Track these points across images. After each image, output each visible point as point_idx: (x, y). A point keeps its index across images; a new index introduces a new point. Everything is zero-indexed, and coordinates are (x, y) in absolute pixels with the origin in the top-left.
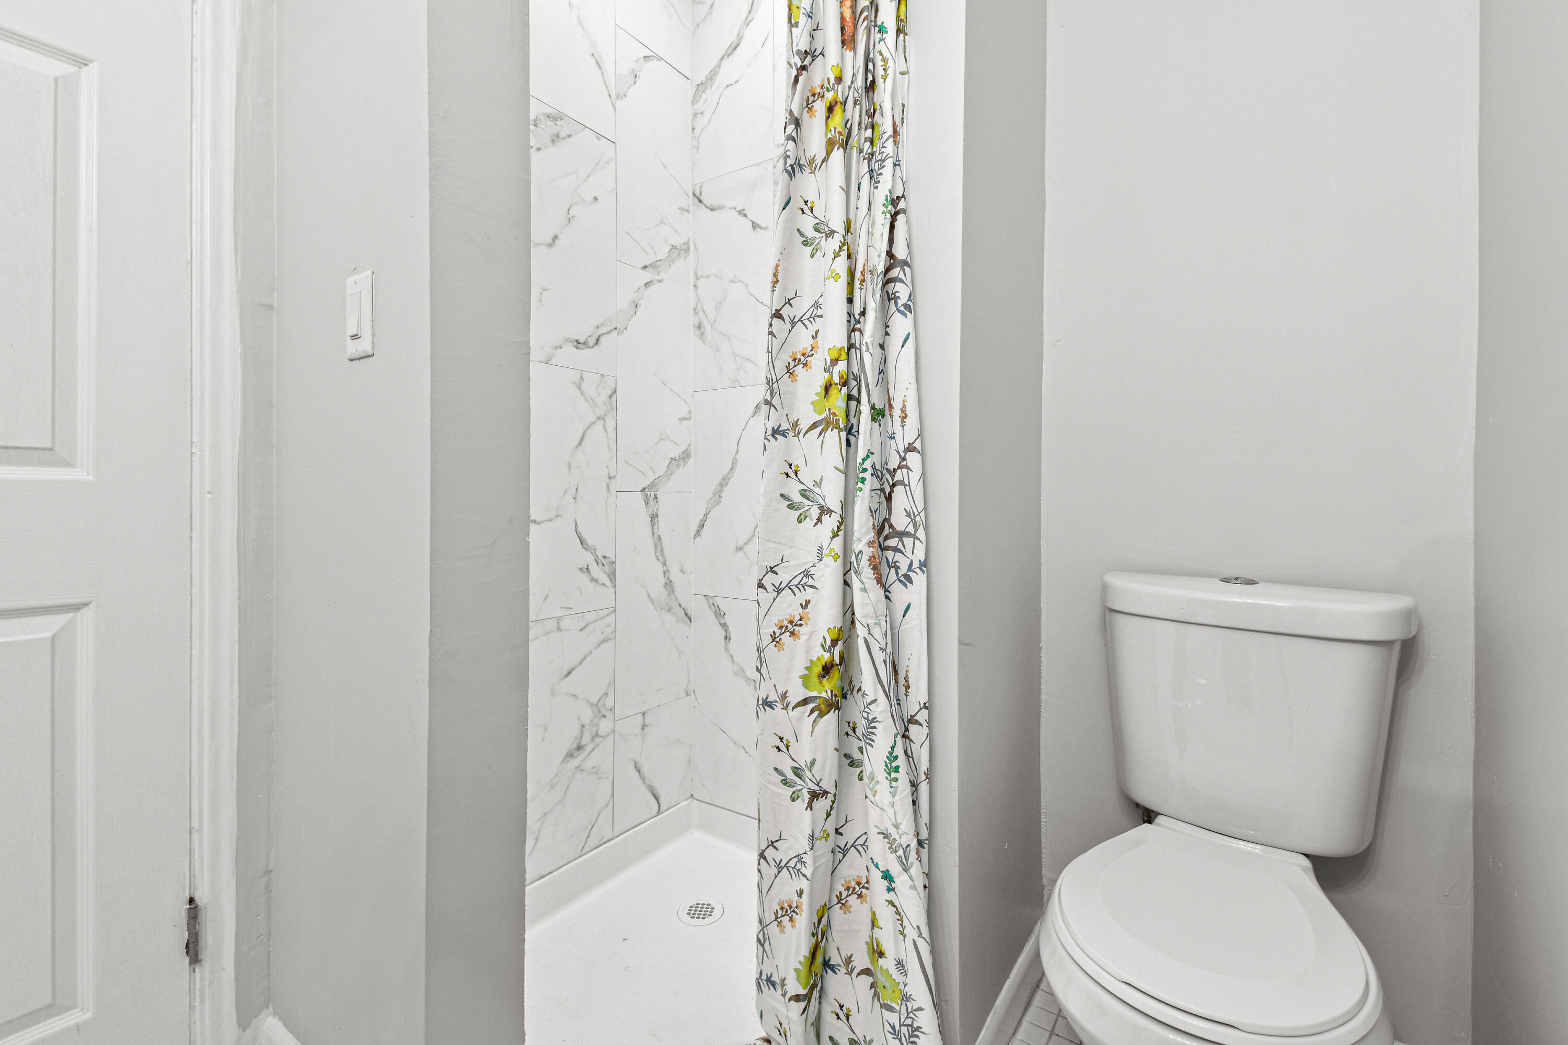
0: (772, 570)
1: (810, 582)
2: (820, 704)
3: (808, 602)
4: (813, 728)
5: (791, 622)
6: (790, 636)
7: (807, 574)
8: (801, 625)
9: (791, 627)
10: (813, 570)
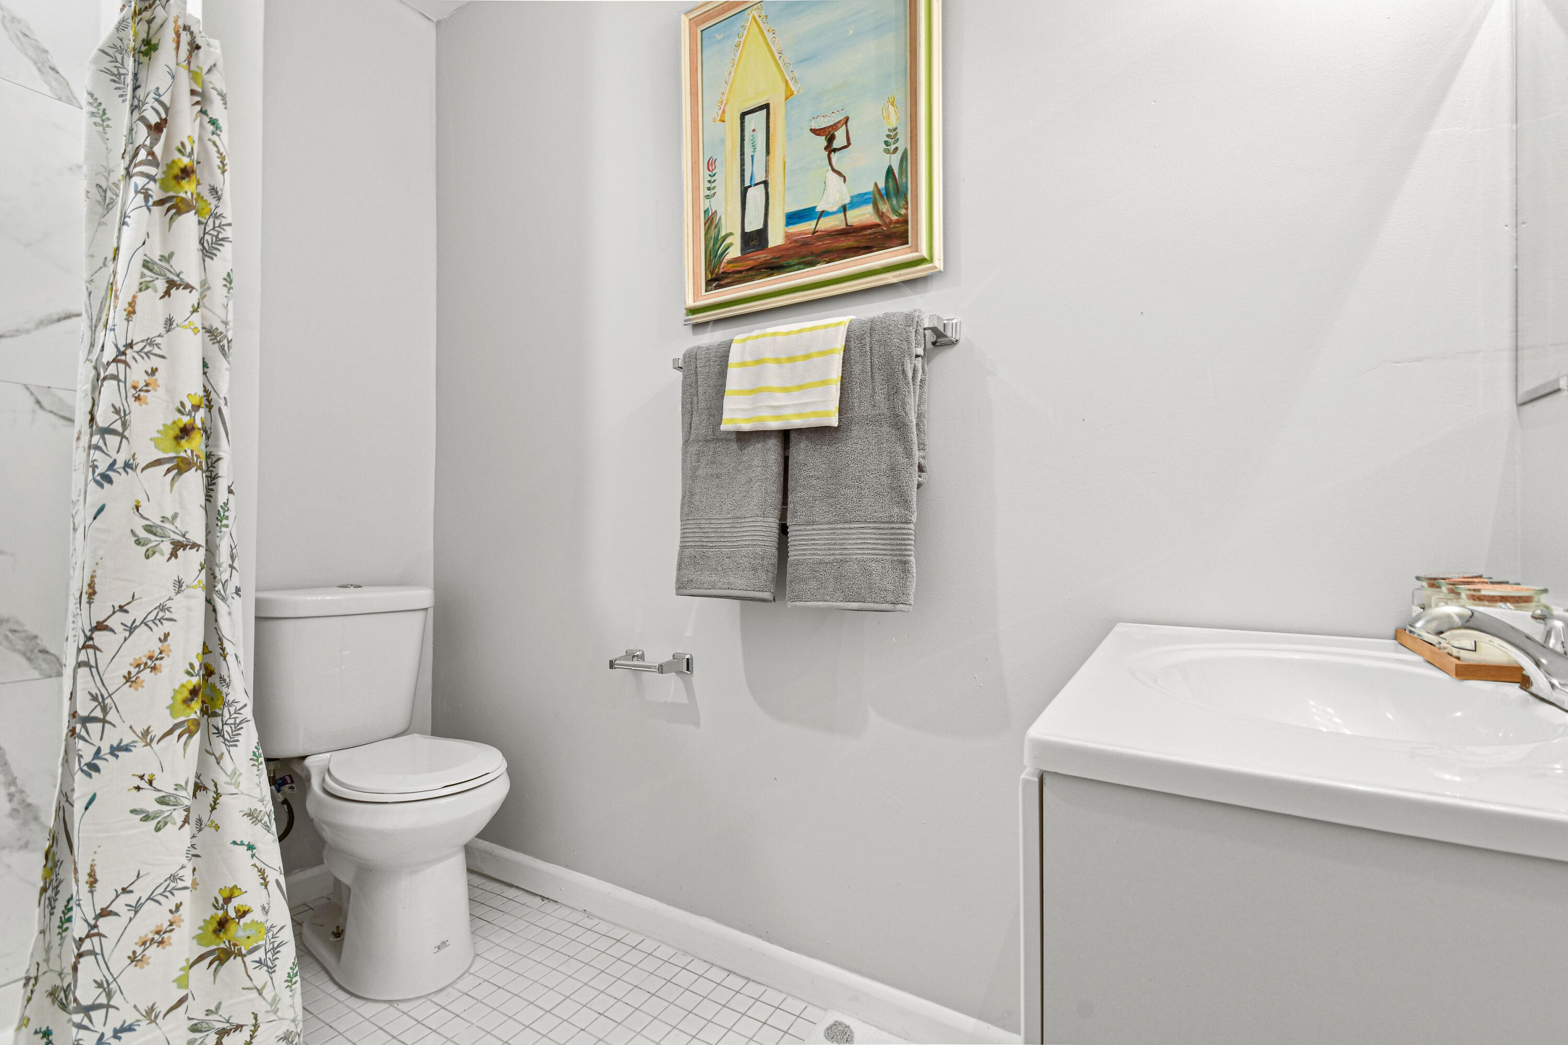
0: (122, 609)
1: (168, 615)
2: (189, 727)
3: (166, 636)
4: (185, 750)
5: (150, 658)
6: (151, 672)
7: (162, 608)
8: (162, 658)
9: (152, 663)
10: (169, 604)
